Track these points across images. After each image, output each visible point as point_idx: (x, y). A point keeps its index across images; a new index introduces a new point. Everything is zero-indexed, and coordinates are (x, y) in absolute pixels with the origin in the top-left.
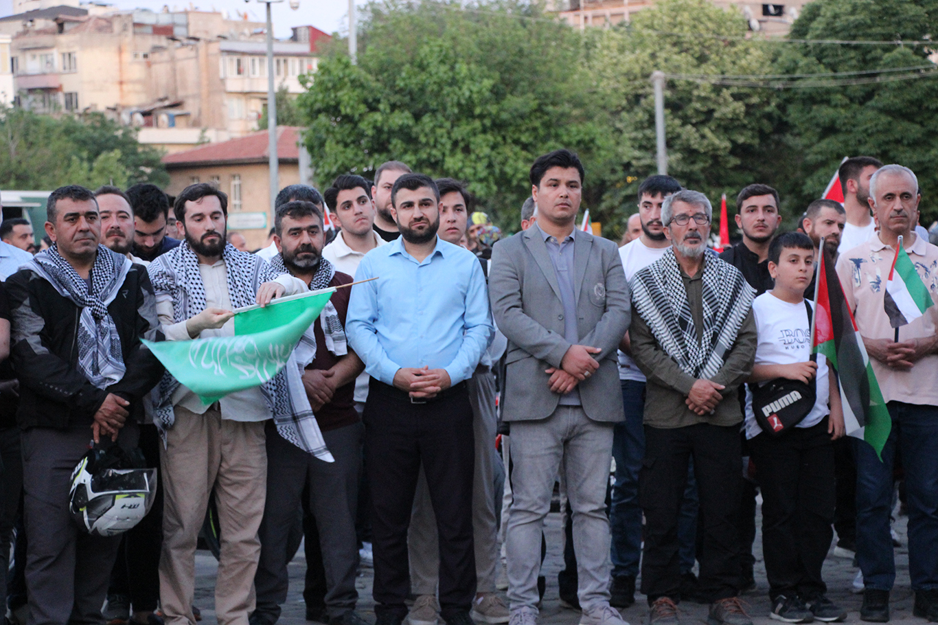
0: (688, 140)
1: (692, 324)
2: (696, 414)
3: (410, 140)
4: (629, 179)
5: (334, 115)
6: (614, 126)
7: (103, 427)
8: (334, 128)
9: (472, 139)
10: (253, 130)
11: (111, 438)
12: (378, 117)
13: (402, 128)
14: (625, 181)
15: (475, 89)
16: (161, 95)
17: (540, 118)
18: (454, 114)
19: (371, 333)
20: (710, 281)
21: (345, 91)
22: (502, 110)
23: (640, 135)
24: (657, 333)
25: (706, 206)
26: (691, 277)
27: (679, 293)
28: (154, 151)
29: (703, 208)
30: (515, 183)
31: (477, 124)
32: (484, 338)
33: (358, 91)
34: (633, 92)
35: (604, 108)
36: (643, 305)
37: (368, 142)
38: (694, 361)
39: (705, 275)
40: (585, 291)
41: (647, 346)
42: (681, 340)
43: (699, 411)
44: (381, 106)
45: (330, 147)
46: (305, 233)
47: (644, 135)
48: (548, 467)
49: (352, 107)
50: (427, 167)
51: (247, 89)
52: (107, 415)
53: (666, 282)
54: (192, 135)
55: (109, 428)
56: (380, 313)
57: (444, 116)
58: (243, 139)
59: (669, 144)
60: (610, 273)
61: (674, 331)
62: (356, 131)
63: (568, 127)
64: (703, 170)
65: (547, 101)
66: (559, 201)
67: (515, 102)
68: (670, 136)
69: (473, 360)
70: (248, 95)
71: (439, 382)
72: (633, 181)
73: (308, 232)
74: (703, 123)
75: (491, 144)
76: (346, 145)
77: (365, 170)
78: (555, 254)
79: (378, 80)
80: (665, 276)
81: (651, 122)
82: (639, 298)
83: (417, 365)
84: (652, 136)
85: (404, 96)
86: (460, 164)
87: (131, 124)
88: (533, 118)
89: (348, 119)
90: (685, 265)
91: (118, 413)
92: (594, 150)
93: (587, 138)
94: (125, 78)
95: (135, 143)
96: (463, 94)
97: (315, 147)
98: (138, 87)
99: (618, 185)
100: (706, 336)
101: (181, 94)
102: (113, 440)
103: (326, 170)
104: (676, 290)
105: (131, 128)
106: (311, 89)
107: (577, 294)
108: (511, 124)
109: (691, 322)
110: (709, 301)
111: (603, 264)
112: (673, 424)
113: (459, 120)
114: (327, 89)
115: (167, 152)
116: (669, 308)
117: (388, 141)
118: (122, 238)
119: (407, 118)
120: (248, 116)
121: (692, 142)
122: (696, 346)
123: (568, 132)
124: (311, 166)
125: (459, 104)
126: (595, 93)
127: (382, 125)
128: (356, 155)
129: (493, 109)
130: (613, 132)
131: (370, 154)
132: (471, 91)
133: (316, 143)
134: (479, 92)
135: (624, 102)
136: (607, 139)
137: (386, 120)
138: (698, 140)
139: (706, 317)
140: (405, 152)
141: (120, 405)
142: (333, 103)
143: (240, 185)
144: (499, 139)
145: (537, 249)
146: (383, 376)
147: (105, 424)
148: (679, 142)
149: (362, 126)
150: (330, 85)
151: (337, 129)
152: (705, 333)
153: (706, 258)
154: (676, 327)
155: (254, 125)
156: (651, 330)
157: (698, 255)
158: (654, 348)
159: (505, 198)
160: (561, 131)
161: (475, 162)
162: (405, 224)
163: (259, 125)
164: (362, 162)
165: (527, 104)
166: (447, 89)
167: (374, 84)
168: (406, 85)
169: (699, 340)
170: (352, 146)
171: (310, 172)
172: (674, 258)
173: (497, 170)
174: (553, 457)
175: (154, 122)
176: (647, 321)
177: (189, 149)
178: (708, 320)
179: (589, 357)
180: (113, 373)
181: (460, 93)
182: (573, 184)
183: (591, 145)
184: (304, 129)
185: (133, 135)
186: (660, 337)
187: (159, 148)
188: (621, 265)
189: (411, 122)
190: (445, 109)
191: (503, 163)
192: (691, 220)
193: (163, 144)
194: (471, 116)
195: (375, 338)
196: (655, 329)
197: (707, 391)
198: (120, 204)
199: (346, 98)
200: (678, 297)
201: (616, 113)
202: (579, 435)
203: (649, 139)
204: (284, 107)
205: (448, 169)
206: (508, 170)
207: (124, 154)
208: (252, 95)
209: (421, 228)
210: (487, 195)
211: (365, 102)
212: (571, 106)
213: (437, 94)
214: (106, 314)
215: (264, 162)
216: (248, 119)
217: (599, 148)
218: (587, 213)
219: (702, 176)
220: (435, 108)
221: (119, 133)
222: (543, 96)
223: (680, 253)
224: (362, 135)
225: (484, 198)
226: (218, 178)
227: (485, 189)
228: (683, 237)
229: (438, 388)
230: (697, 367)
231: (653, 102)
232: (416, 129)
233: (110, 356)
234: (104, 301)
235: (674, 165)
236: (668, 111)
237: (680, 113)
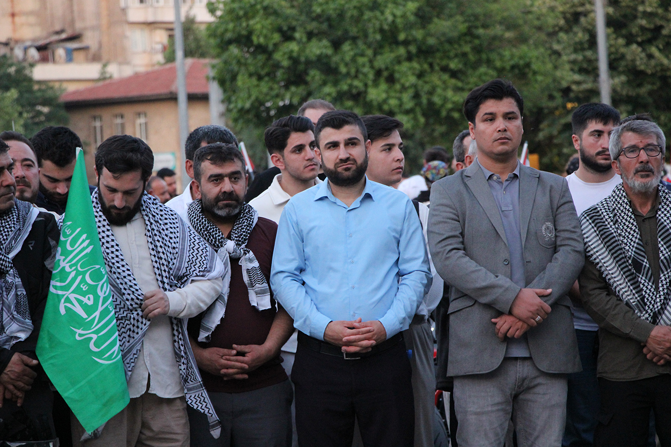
0: (633, 61)
1: (648, 265)
2: (655, 364)
3: (330, 71)
4: (569, 106)
5: (245, 45)
6: (551, 48)
7: (9, 390)
8: (246, 59)
9: (397, 68)
10: (159, 63)
11: (16, 402)
12: (294, 47)
13: (320, 58)
14: (564, 107)
15: (398, 13)
16: (58, 28)
17: (470, 42)
18: (377, 41)
19: (298, 284)
20: (665, 218)
21: (257, 19)
22: (429, 35)
23: (580, 57)
24: (609, 277)
25: (658, 137)
26: (645, 215)
27: (632, 232)
28: (52, 88)
29: (655, 139)
30: (444, 113)
31: (402, 51)
32: (421, 285)
33: (272, 19)
34: (572, 10)
35: (539, 28)
36: (592, 247)
37: (284, 73)
38: (651, 307)
39: (660, 213)
40: (532, 230)
41: (597, 292)
42: (636, 284)
43: (659, 361)
44: (297, 35)
45: (242, 81)
46: (226, 179)
47: (585, 57)
48: (496, 425)
49: (266, 37)
50: (348, 99)
51: (151, 19)
52: (12, 377)
53: (617, 221)
54: (92, 71)
55: (16, 391)
56: (307, 262)
57: (365, 43)
58: (148, 74)
59: (613, 66)
60: (560, 210)
61: (627, 274)
62: (271, 62)
63: (501, 51)
64: (651, 93)
65: (478, 24)
66: (497, 135)
67: (442, 26)
68: (613, 57)
69: (409, 310)
70: (153, 26)
71: (374, 335)
72: (573, 108)
73: (230, 178)
74: (650, 41)
75: (417, 72)
76: (260, 78)
77: (281, 104)
78: (498, 192)
79: (293, 7)
80: (616, 215)
81: (592, 43)
82: (588, 240)
83: (348, 317)
84: (593, 58)
85: (321, 23)
86: (384, 96)
87: (25, 60)
88: (462, 43)
89: (261, 49)
90: (637, 202)
91: (25, 375)
92: (530, 75)
93: (522, 62)
94: (17, 9)
95: (30, 80)
96: (386, 19)
97: (227, 81)
98: (32, 19)
99: (557, 113)
100: (663, 278)
101: (79, 26)
102: (19, 405)
103: (240, 105)
104: (629, 230)
105: (26, 64)
106: (220, 17)
107: (524, 236)
108: (438, 50)
109: (646, 263)
110: (665, 241)
111: (551, 201)
112: (631, 376)
113: (381, 47)
114: (238, 18)
115: (65, 90)
116: (621, 249)
117: (306, 73)
118: (28, 189)
119: (326, 47)
120: (152, 48)
121: (638, 63)
122: (652, 290)
123: (501, 57)
124: (223, 101)
125: (382, 31)
126: (529, 12)
127: (299, 56)
128: (271, 89)
129: (418, 34)
130: (550, 55)
131: (287, 87)
132: (394, 16)
133: (228, 77)
134: (404, 16)
135: (562, 22)
136: (544, 62)
137: (303, 50)
138: (645, 60)
139: (662, 258)
140: (324, 83)
141: (27, 365)
142: (244, 32)
143: (146, 124)
144: (426, 66)
145: (479, 187)
146: (313, 331)
147: (11, 387)
148: (623, 63)
149: (277, 56)
150: (241, 13)
151: (249, 61)
152: (662, 275)
153: (661, 194)
154: (630, 270)
155: (160, 58)
156: (602, 273)
157: (651, 190)
158: (606, 293)
159: (433, 130)
160: (493, 56)
161: (401, 92)
162: (330, 165)
163: (165, 58)
164: (277, 96)
165: (456, 27)
166: (368, 14)
167: (289, 11)
168: (323, 11)
169: (656, 283)
170: (267, 79)
171: (222, 108)
172: (624, 194)
173: (424, 101)
174: (501, 413)
175: (50, 57)
176: (598, 263)
177: (89, 85)
178: (665, 261)
179: (539, 300)
180: (19, 331)
181: (382, 18)
182: (510, 116)
183: (527, 70)
184: (216, 61)
185: (27, 72)
186: (612, 281)
187: (57, 85)
188: (572, 202)
189: (329, 51)
190: (366, 36)
191: (431, 93)
192: (642, 152)
193: (61, 81)
194: (396, 43)
195: (303, 290)
196: (606, 273)
197: (667, 337)
198: (25, 152)
199: (258, 26)
200: (630, 237)
201: (552, 34)
202: (529, 388)
203: (590, 61)
204: (191, 37)
205: (371, 101)
206: (436, 100)
207: (21, 93)
208: (156, 25)
209: (347, 169)
210: (414, 127)
211: (280, 30)
212: (503, 28)
213: (357, 20)
214: (11, 268)
215: (172, 98)
216: (152, 52)
217: (535, 73)
218: (526, 145)
219: (650, 100)
220: (356, 35)
221: (12, 70)
222: (472, 18)
223: (631, 189)
224: (277, 66)
225: (411, 131)
226: (122, 117)
227: (412, 122)
228: (632, 171)
229: (373, 342)
230: (654, 313)
231: (594, 20)
232: (336, 59)
233: (15, 313)
234: (8, 253)
235: (619, 89)
236: (610, 30)
237: (624, 32)
